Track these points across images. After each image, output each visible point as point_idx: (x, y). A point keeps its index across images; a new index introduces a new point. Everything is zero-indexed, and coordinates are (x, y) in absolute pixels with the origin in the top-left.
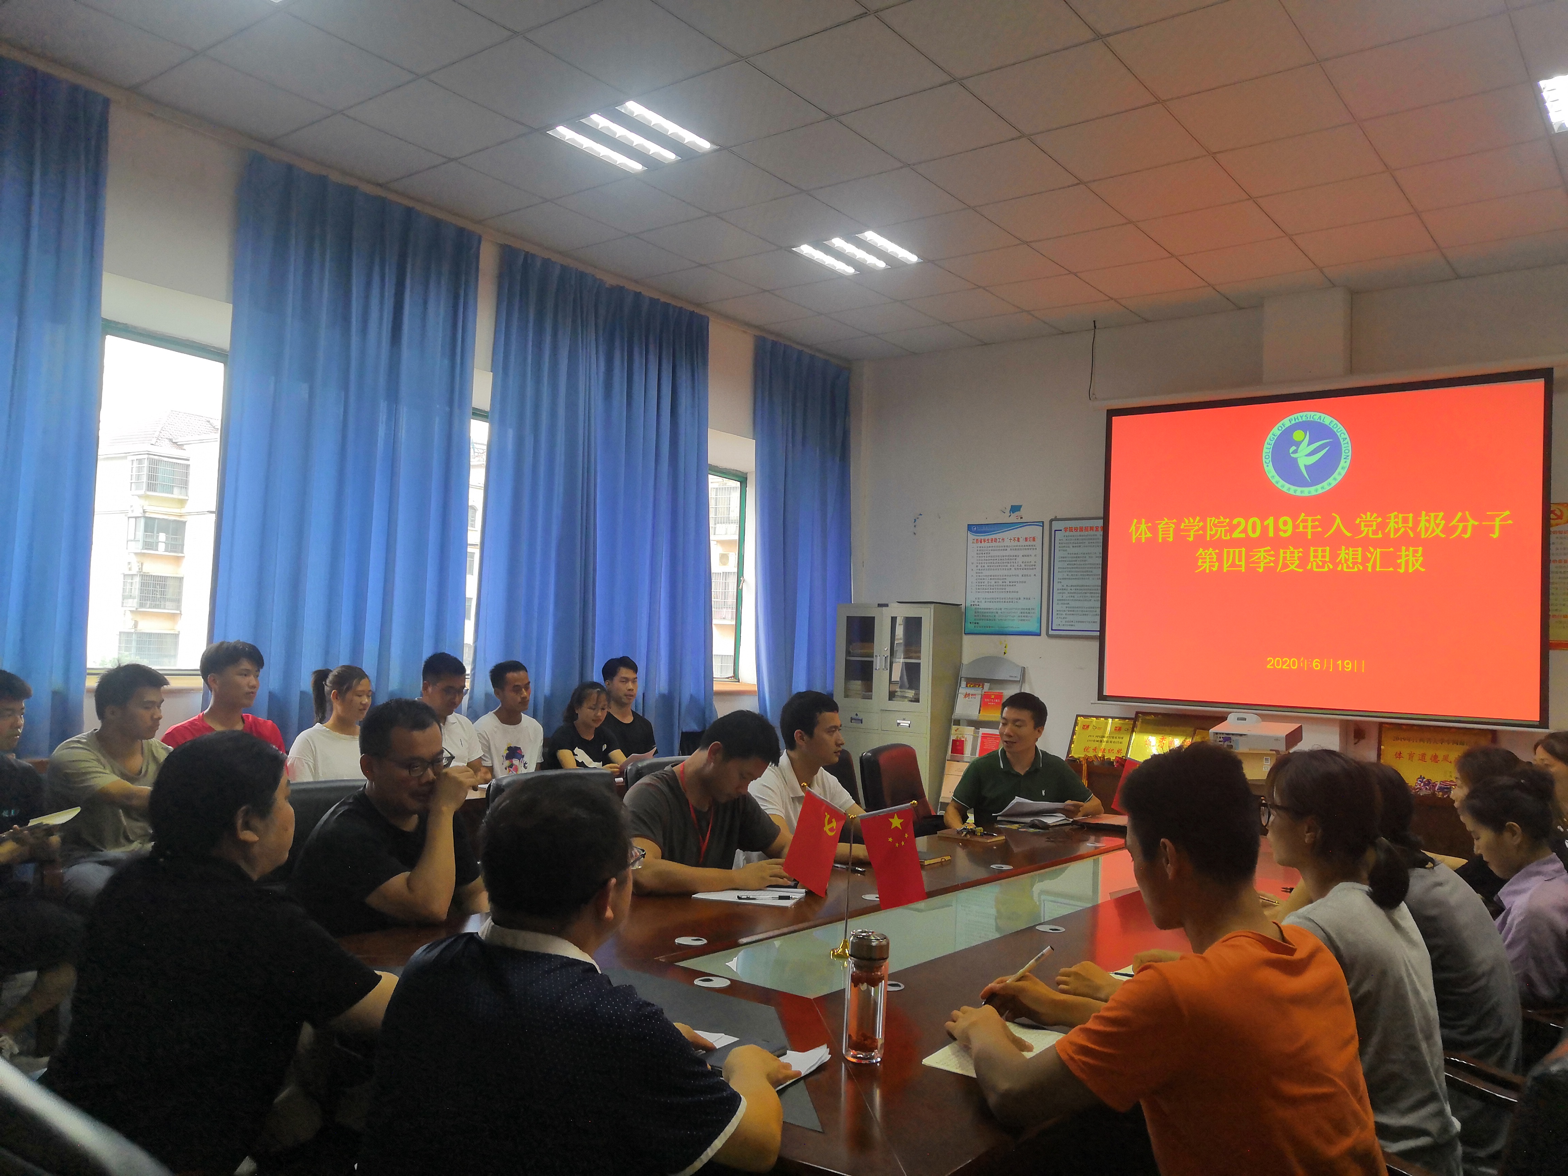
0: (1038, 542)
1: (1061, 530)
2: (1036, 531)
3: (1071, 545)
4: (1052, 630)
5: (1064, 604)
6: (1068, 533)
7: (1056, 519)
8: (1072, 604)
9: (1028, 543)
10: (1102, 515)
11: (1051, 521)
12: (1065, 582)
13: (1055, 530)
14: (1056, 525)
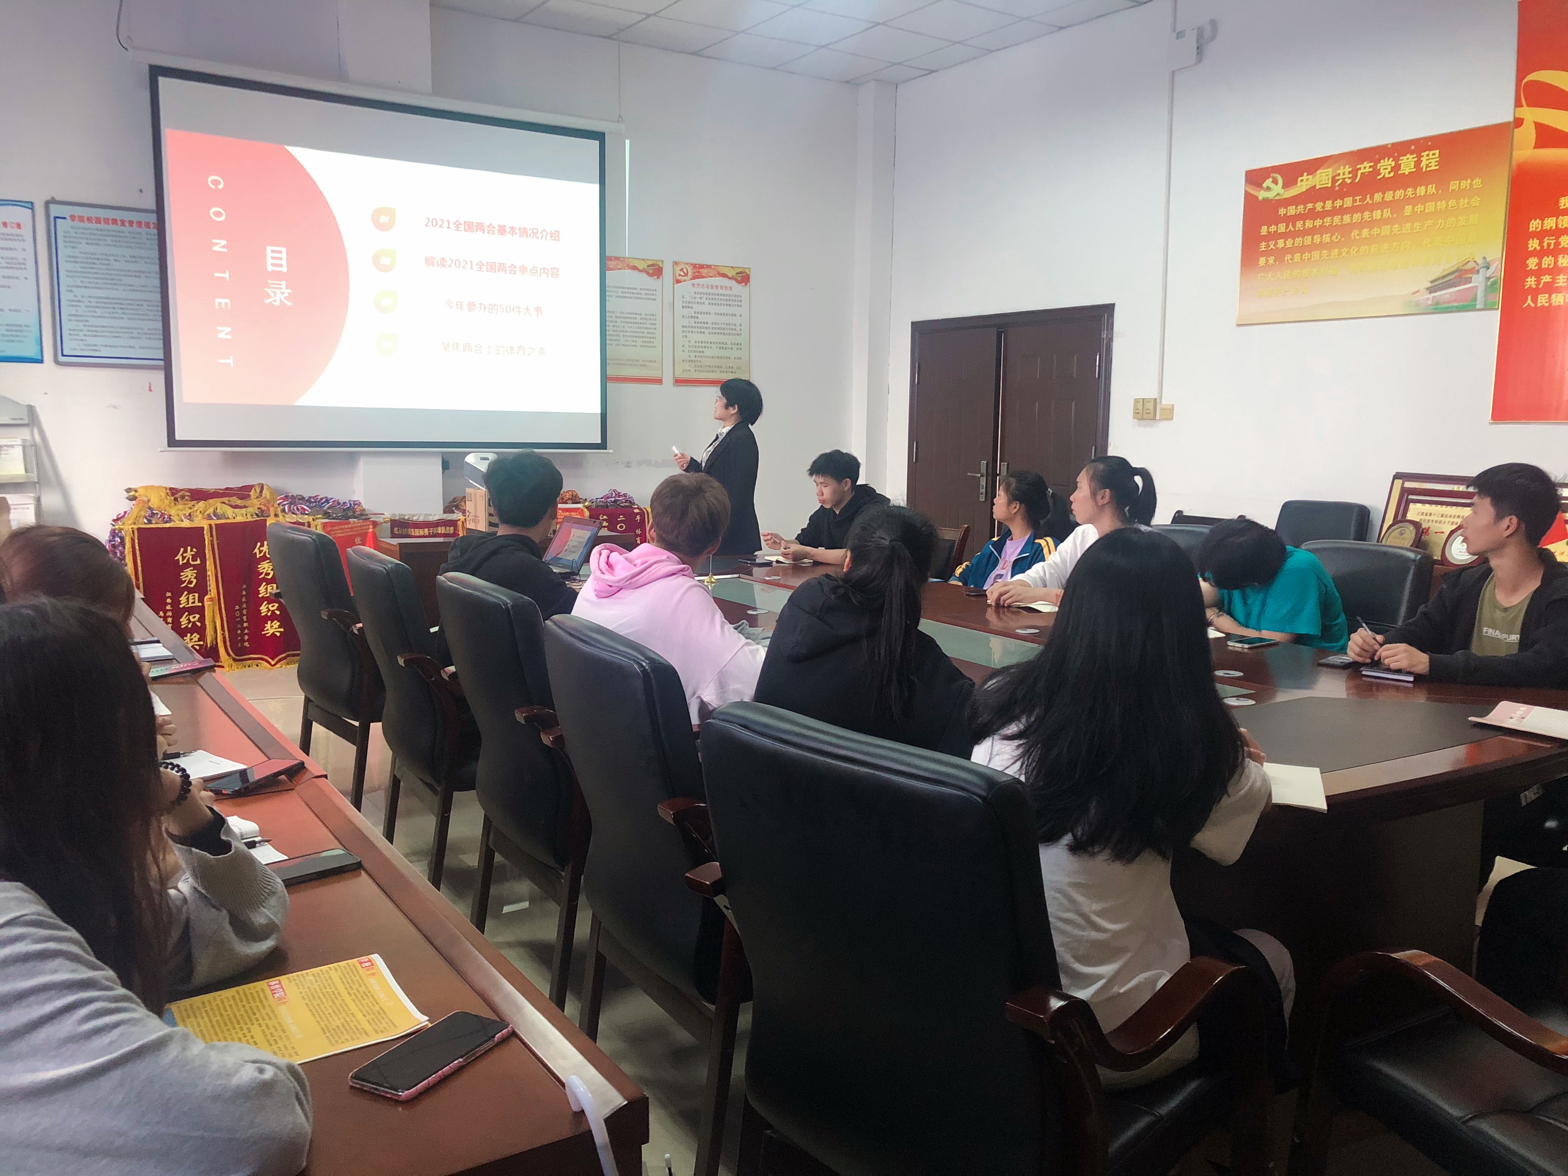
0: (27, 231)
1: (65, 218)
2: (23, 215)
3: (84, 241)
4: (63, 355)
5: (80, 321)
6: (77, 223)
7: (53, 201)
8: (93, 321)
9: (8, 230)
10: (154, 208)
11: (47, 204)
12: (78, 292)
13: (56, 218)
14: (55, 210)
